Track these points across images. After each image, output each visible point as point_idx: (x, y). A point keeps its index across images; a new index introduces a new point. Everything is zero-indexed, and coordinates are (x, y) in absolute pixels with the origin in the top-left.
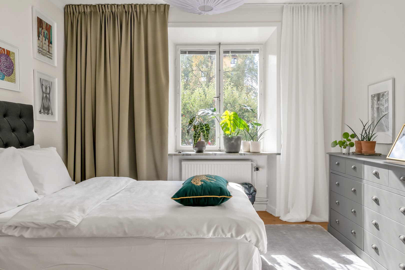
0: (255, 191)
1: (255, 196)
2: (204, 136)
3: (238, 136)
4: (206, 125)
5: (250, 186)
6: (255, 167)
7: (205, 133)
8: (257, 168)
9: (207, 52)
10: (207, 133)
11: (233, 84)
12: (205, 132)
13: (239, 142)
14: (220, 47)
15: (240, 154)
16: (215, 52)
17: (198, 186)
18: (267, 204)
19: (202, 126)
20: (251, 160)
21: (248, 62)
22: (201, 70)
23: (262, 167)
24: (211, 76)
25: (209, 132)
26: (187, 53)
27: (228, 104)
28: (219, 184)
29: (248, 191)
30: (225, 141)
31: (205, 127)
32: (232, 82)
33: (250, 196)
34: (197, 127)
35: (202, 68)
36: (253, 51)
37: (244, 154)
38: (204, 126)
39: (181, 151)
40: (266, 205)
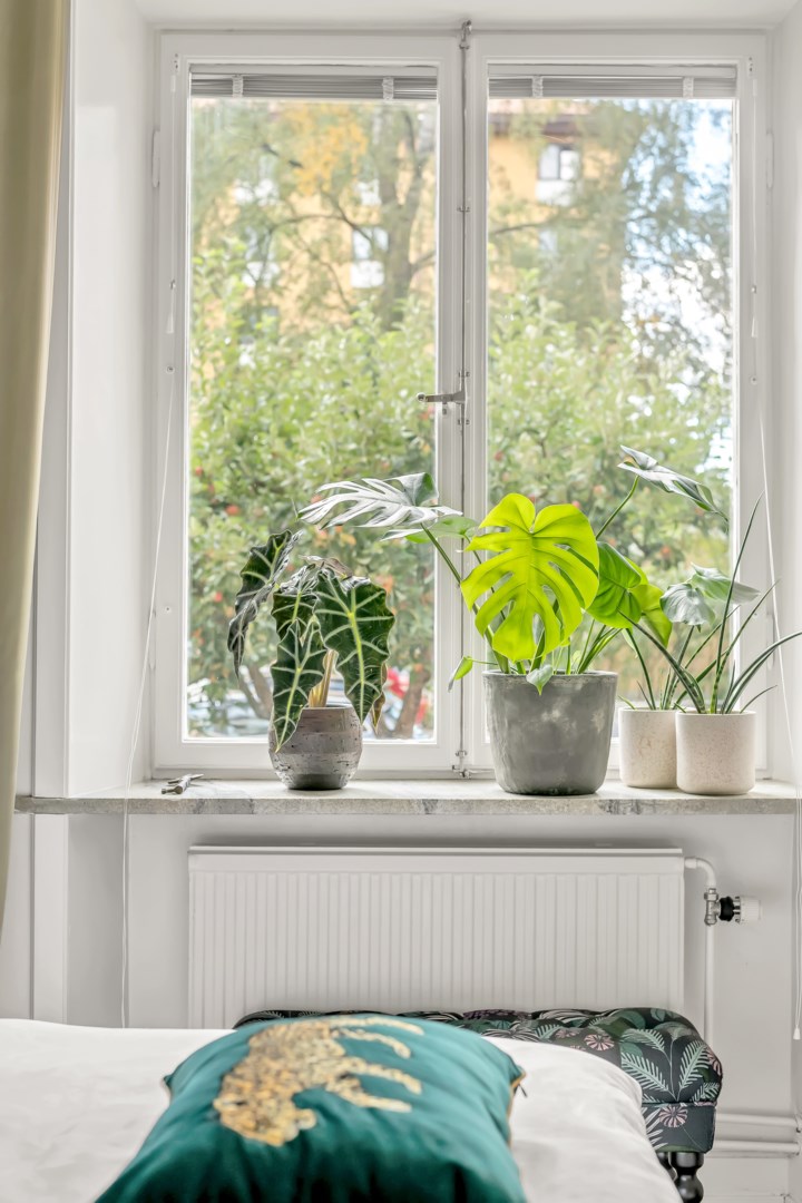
0: (713, 1075)
1: (711, 1111)
2: (350, 671)
3: (593, 676)
4: (362, 592)
5: (675, 1037)
6: (712, 897)
7: (359, 651)
8: (722, 901)
9: (378, 81)
10: (370, 649)
11: (555, 305)
12: (359, 642)
13: (598, 720)
14: (463, 49)
15: (601, 807)
16: (432, 82)
17: (269, 1148)
18: (790, 1155)
19: (338, 599)
20: (688, 847)
21: (645, 169)
22: (349, 215)
23: (763, 895)
24: (413, 257)
25: (385, 649)
26: (239, 85)
27: (518, 435)
28: (446, 1135)
29: (666, 1078)
30: (497, 705)
31: (355, 607)
32: (550, 297)
33: (677, 1113)
34: (301, 608)
35: (357, 202)
36: (697, 80)
37: (637, 806)
38: (348, 604)
39: (186, 778)
40: (785, 1162)
